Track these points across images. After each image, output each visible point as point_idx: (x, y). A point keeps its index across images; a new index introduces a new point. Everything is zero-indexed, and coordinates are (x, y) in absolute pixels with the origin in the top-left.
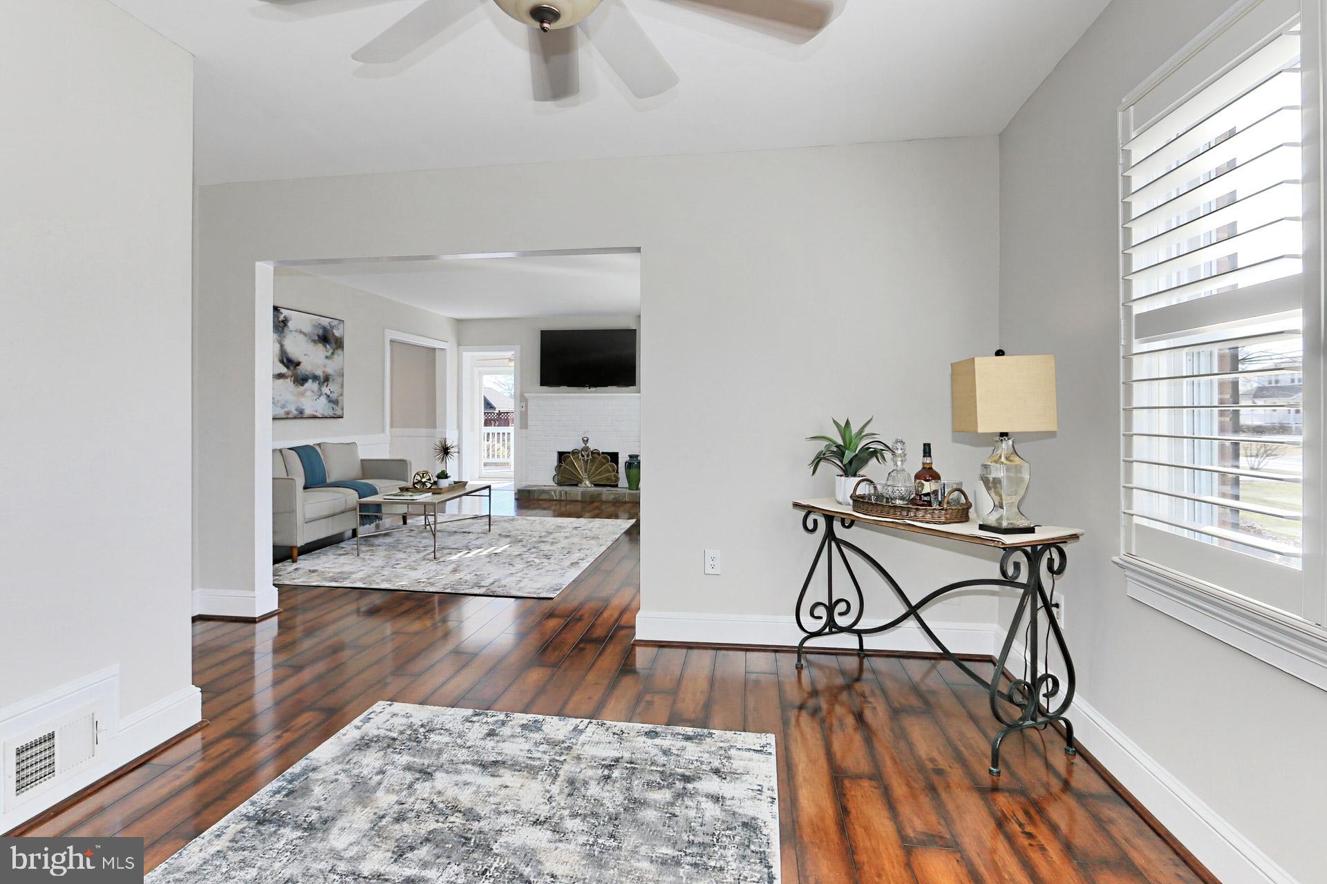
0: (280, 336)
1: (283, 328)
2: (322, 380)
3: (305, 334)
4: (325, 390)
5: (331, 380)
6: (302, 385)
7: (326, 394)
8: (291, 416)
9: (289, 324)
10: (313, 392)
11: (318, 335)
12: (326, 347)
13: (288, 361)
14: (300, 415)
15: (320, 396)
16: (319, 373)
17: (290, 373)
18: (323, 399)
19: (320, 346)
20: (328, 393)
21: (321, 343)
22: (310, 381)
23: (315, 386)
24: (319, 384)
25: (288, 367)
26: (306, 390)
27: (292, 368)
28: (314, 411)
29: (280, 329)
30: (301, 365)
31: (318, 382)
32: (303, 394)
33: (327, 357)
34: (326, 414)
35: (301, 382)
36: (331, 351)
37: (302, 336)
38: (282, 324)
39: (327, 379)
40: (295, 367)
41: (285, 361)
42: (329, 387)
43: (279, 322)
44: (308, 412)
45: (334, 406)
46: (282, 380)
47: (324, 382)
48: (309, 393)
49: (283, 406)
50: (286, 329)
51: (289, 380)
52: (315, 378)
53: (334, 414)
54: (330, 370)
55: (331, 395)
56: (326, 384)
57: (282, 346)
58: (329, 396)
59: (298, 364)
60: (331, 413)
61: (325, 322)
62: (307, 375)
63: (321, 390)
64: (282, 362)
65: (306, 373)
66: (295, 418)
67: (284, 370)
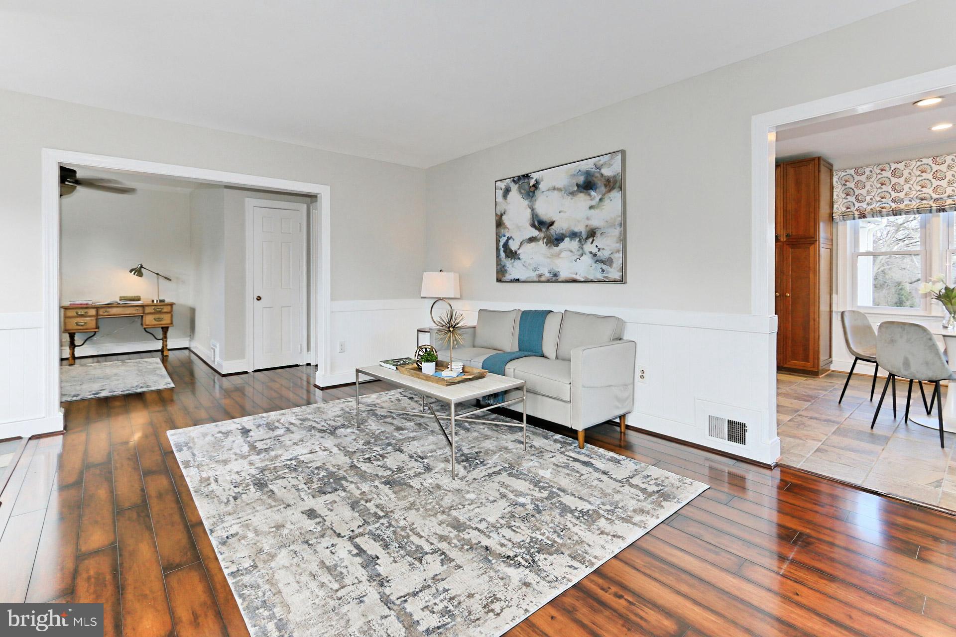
0: (530, 201)
1: (534, 192)
2: (584, 237)
3: (559, 190)
4: (589, 247)
5: (598, 234)
6: (557, 245)
7: (591, 253)
8: (543, 279)
9: (540, 186)
10: (571, 252)
11: (578, 185)
12: (589, 195)
13: (540, 224)
14: (555, 278)
15: (582, 255)
16: (581, 228)
17: (542, 235)
18: (587, 259)
19: (582, 196)
20: (595, 250)
21: (581, 192)
22: (567, 240)
23: (574, 244)
24: (580, 241)
25: (540, 230)
26: (561, 251)
27: (544, 230)
28: (571, 273)
29: (531, 194)
30: (555, 224)
31: (578, 239)
32: (558, 255)
33: (591, 207)
34: (591, 277)
35: (555, 242)
36: (597, 199)
37: (556, 192)
38: (534, 188)
39: (592, 234)
40: (548, 228)
41: (536, 224)
42: (595, 243)
43: (530, 187)
44: (563, 275)
45: (604, 267)
46: (533, 244)
47: (587, 238)
48: (563, 255)
49: (535, 269)
50: (537, 192)
51: (541, 242)
52: (574, 235)
53: (604, 277)
54: (594, 223)
55: (598, 254)
56: (591, 240)
57: (533, 210)
58: (595, 255)
59: (552, 223)
60: (600, 276)
61: (588, 165)
62: (563, 234)
63: (582, 248)
64: (533, 225)
65: (561, 232)
66: (548, 281)
67: (535, 233)
